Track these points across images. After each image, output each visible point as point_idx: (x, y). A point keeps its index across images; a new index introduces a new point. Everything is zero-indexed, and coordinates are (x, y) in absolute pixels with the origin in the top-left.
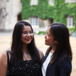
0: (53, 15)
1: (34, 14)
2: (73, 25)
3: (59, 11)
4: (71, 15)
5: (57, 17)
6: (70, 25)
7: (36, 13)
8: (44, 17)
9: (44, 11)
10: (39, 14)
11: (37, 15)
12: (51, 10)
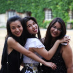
0: (30, 9)
1: (11, 8)
2: (52, 18)
3: (37, 4)
4: (49, 8)
5: (35, 11)
6: (48, 18)
7: (13, 7)
8: (22, 11)
9: (22, 5)
10: (17, 8)
11: (14, 9)
12: (29, 4)
